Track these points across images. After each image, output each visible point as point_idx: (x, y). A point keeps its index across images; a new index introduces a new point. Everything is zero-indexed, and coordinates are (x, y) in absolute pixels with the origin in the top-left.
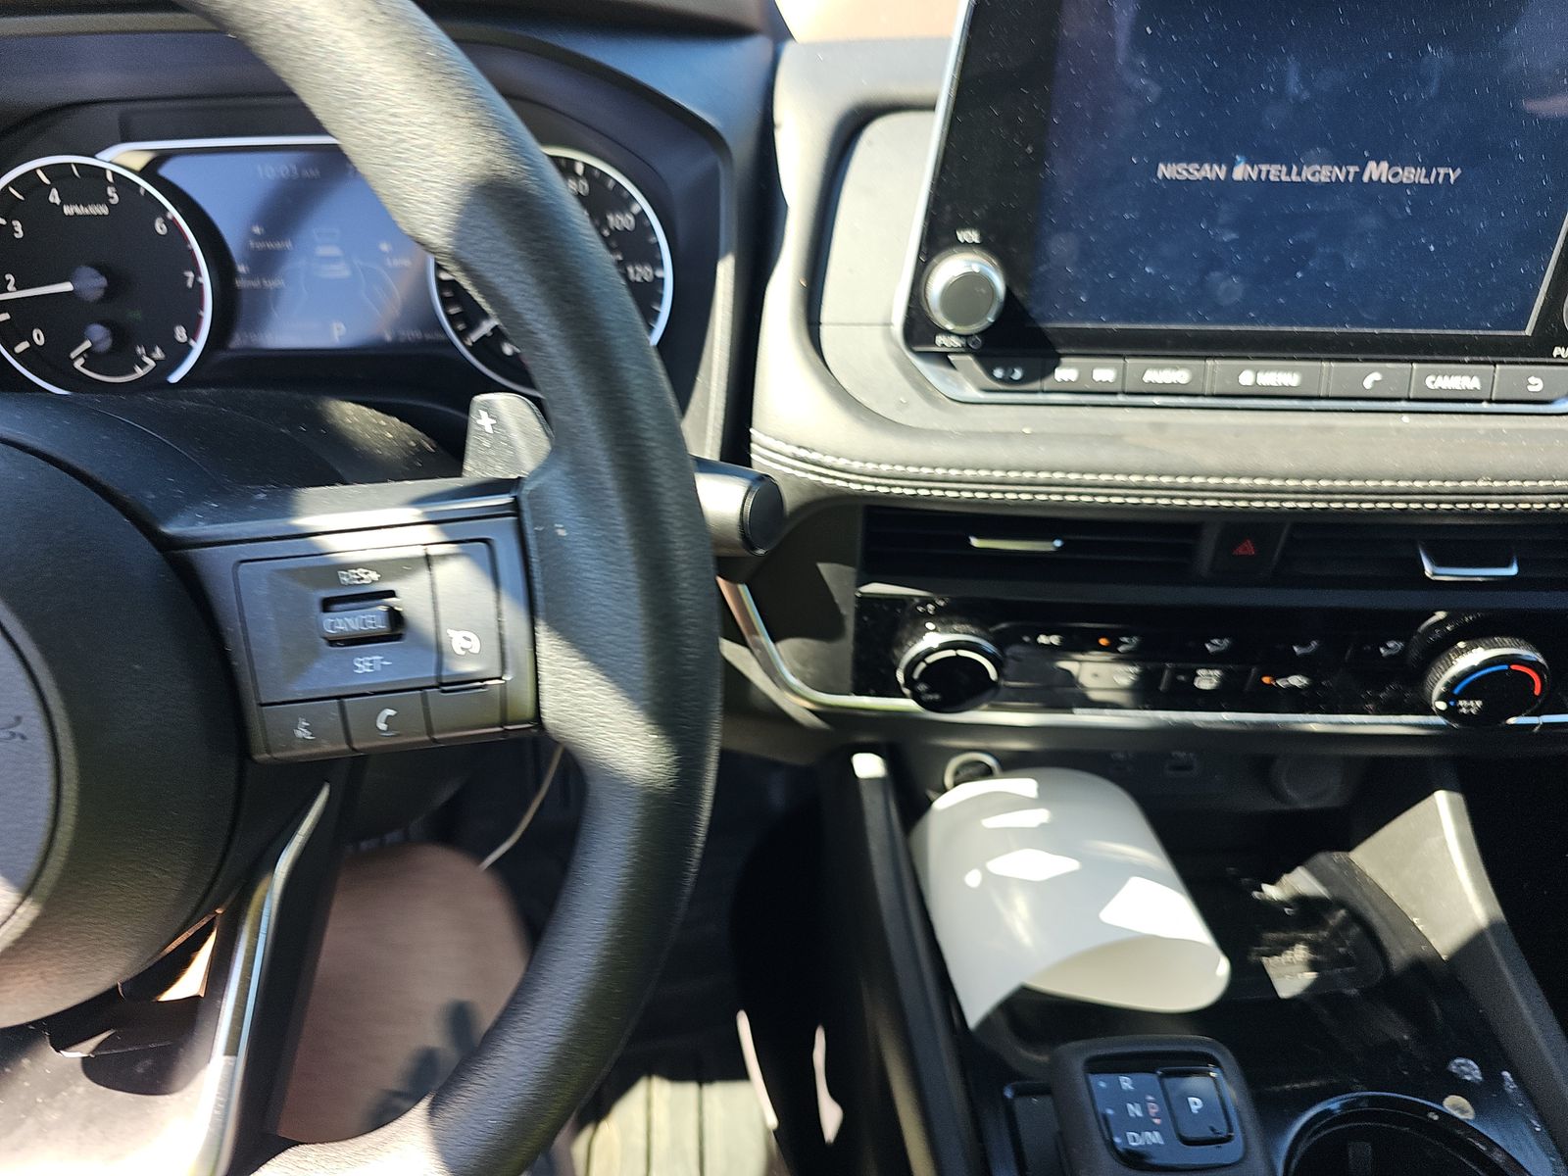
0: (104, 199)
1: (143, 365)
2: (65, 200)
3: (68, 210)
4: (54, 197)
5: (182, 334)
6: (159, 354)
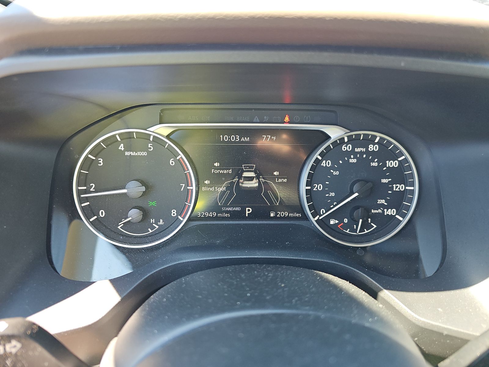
0: (146, 149)
1: (152, 228)
3: (127, 153)
4: (122, 147)
5: (174, 213)
6: (161, 222)
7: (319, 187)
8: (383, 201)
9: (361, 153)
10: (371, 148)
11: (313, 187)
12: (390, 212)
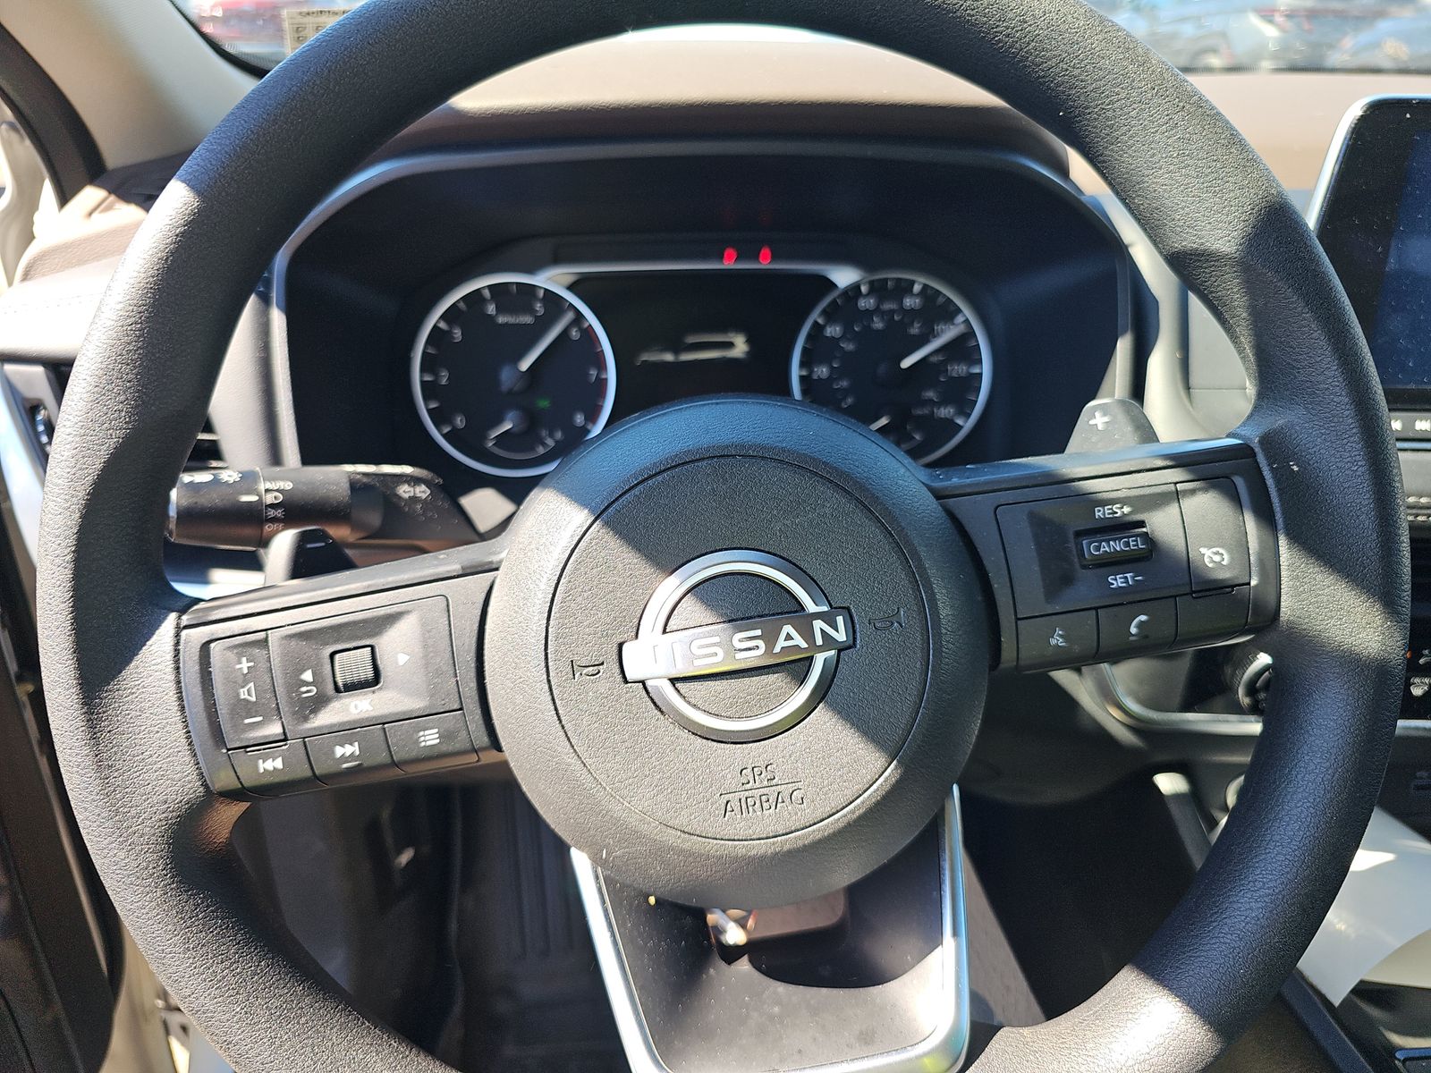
0: (531, 311)
1: (544, 444)
2: (499, 310)
3: (501, 320)
4: (491, 309)
5: (579, 419)
6: (559, 435)
7: (822, 371)
8: (930, 394)
9: (892, 312)
10: (909, 302)
11: (811, 372)
12: (945, 412)
